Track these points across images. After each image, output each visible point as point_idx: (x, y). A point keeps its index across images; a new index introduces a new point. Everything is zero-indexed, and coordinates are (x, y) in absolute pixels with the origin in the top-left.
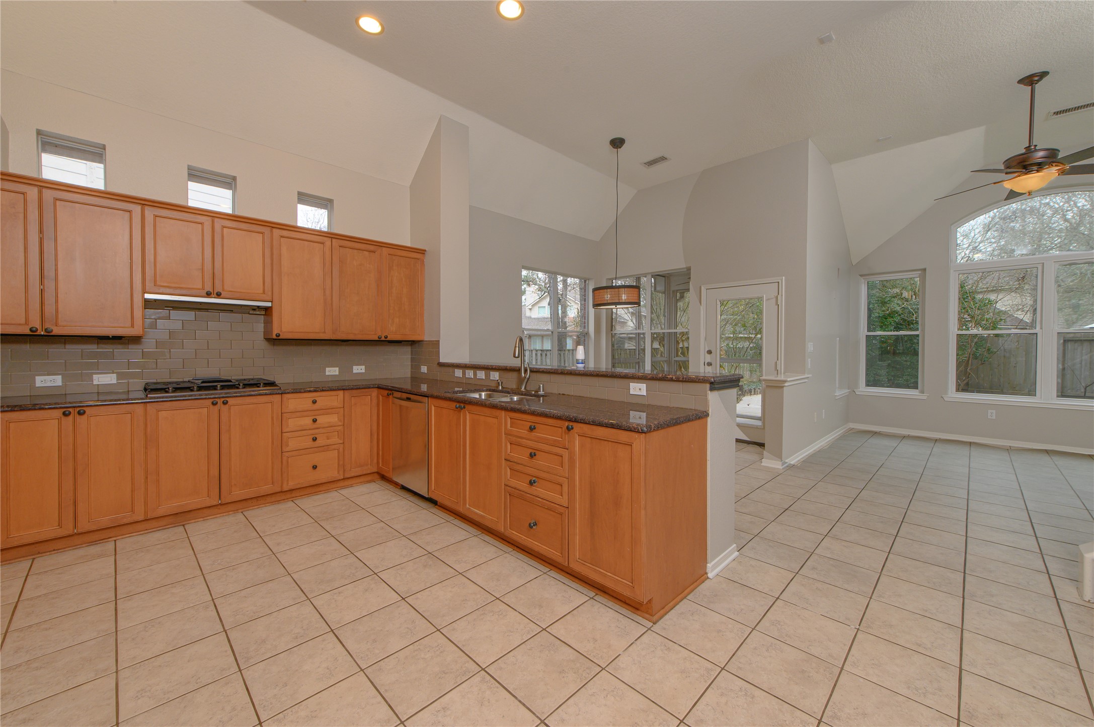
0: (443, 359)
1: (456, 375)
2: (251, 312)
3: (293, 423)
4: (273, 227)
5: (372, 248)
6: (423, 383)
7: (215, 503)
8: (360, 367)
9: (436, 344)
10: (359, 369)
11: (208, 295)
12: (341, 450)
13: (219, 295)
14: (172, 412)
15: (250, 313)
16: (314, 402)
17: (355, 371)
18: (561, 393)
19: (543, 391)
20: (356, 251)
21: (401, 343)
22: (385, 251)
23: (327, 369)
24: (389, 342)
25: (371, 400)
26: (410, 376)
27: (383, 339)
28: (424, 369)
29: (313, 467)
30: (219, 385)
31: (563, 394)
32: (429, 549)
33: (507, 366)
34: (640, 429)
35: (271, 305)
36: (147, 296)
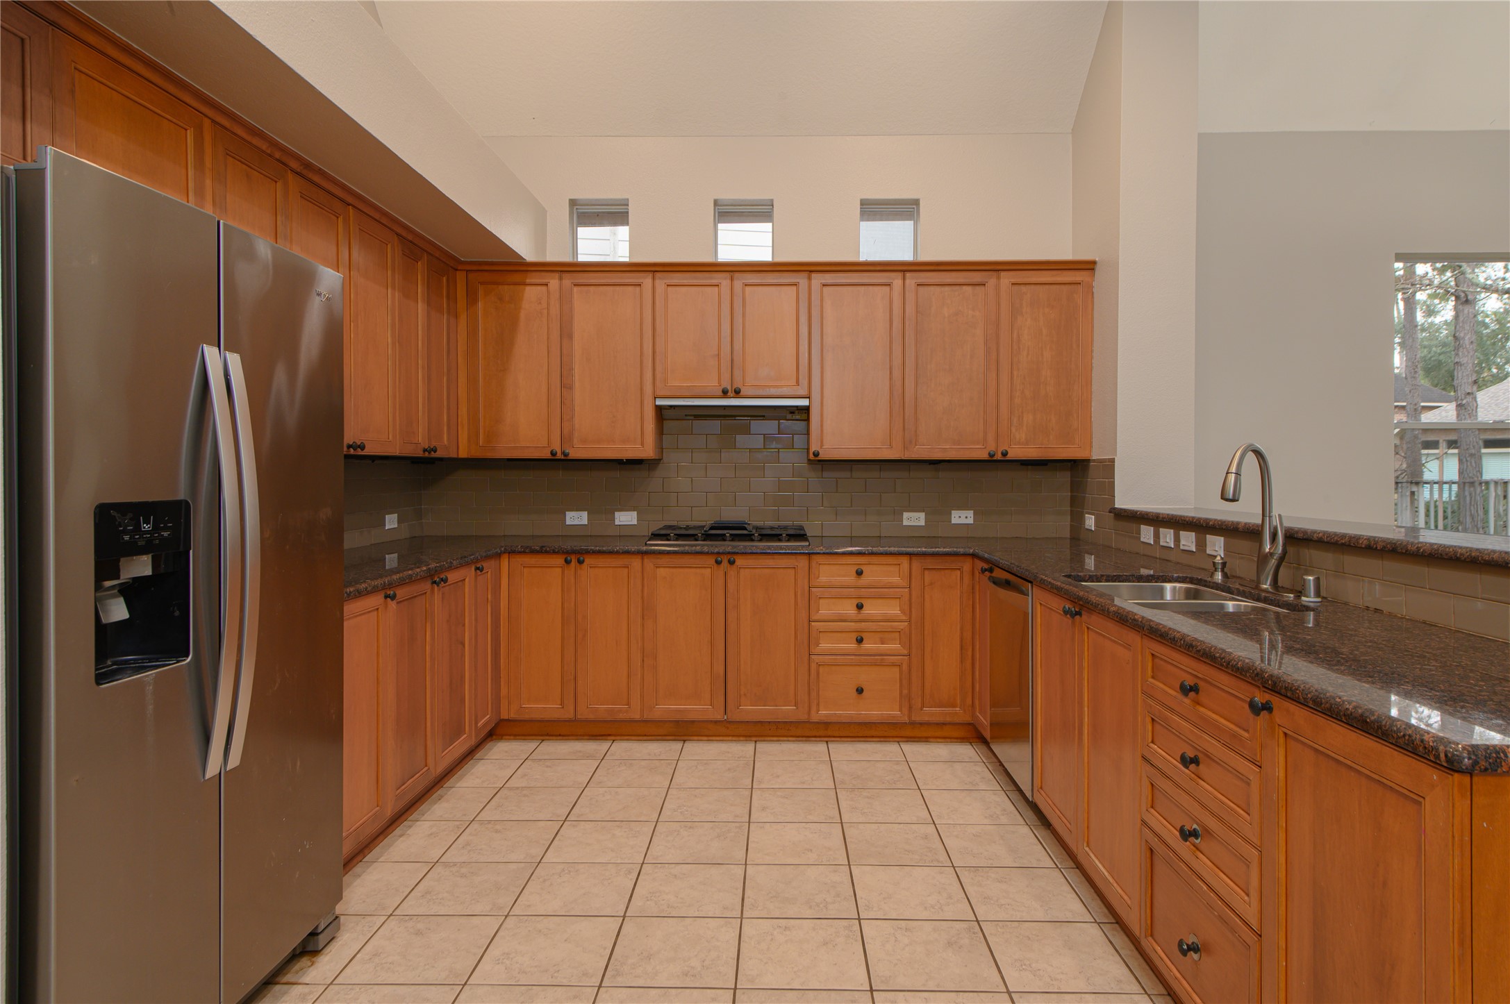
0: (1121, 502)
1: (1142, 539)
2: (789, 416)
3: (826, 609)
4: (811, 271)
5: (977, 277)
6: (1088, 553)
7: (719, 717)
8: (963, 513)
9: (1108, 466)
10: (962, 517)
11: (725, 393)
12: (905, 667)
13: (737, 393)
14: (671, 570)
15: (787, 418)
16: (859, 573)
17: (954, 521)
18: (1373, 606)
19: (1318, 594)
20: (947, 288)
21: (1046, 465)
22: (1006, 279)
23: (906, 515)
24: (1022, 464)
25: (962, 578)
26: (1068, 536)
27: (999, 457)
28: (1090, 522)
29: (857, 690)
30: (727, 533)
31: (1376, 610)
32: (981, 912)
33: (1238, 523)
34: (1442, 755)
35: (808, 404)
36: (659, 402)
